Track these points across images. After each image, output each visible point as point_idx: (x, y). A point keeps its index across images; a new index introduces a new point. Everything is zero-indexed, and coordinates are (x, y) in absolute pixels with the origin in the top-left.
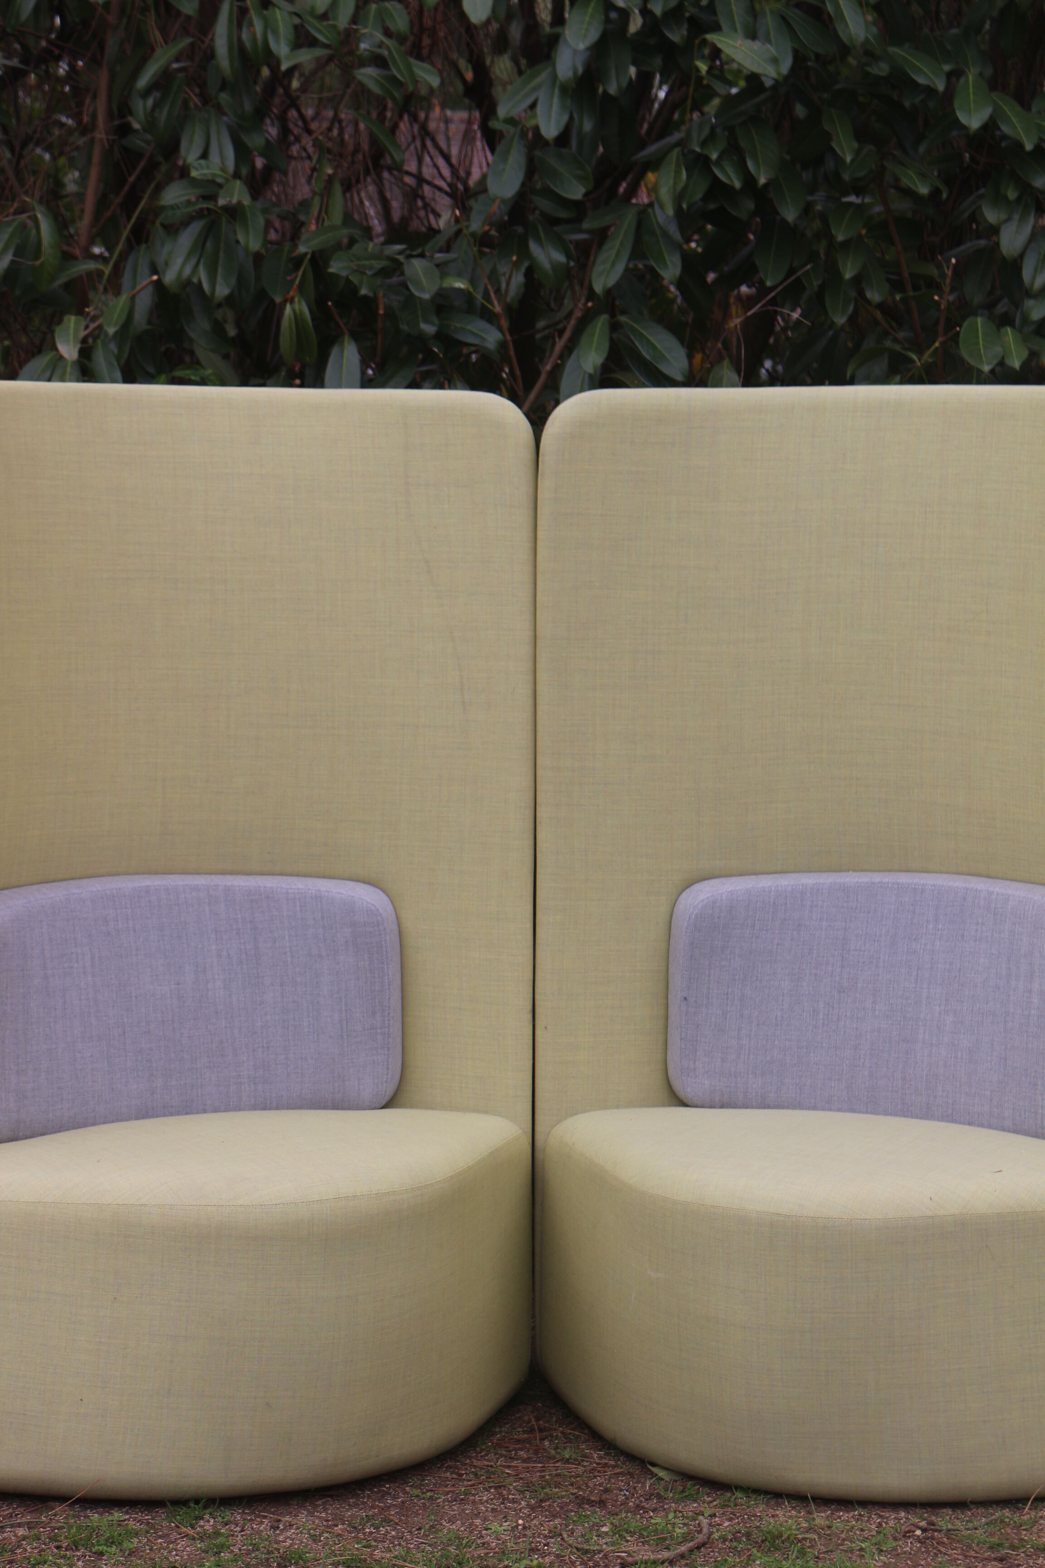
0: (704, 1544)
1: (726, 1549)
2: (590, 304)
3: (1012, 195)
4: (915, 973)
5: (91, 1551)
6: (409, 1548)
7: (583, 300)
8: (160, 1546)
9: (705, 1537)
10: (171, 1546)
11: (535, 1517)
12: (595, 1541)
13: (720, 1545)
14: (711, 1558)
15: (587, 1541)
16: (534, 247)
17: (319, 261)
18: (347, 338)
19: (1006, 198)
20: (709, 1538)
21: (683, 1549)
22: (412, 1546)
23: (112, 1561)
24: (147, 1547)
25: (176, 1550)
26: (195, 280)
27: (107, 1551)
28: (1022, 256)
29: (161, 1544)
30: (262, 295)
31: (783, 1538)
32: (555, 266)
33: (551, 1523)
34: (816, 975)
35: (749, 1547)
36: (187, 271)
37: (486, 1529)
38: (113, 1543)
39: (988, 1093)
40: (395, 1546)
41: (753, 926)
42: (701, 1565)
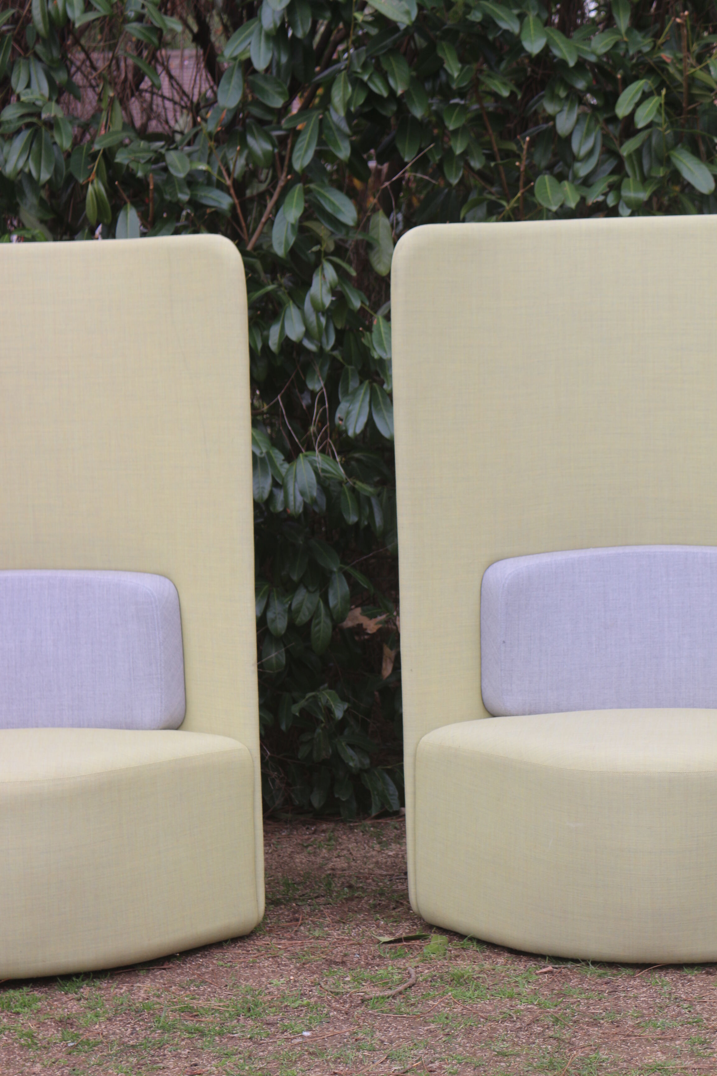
0: (413, 985)
1: (428, 986)
2: (289, 177)
3: (563, 94)
5: (11, 1012)
6: (221, 998)
7: (284, 174)
8: (56, 1006)
9: (414, 980)
10: (64, 1006)
11: (301, 975)
12: (342, 987)
13: (424, 985)
14: (419, 993)
15: (337, 987)
16: (250, 140)
17: (108, 155)
18: (129, 205)
19: (558, 96)
20: (416, 981)
21: (401, 988)
22: (222, 997)
23: (26, 1018)
24: (48, 1007)
25: (67, 1008)
26: (26, 170)
27: (22, 1012)
28: (571, 134)
29: (57, 1005)
30: (70, 178)
31: (465, 978)
32: (265, 153)
33: (312, 977)
35: (443, 985)
36: (21, 165)
37: (271, 983)
38: (25, 1006)
40: (211, 997)
42: (413, 998)
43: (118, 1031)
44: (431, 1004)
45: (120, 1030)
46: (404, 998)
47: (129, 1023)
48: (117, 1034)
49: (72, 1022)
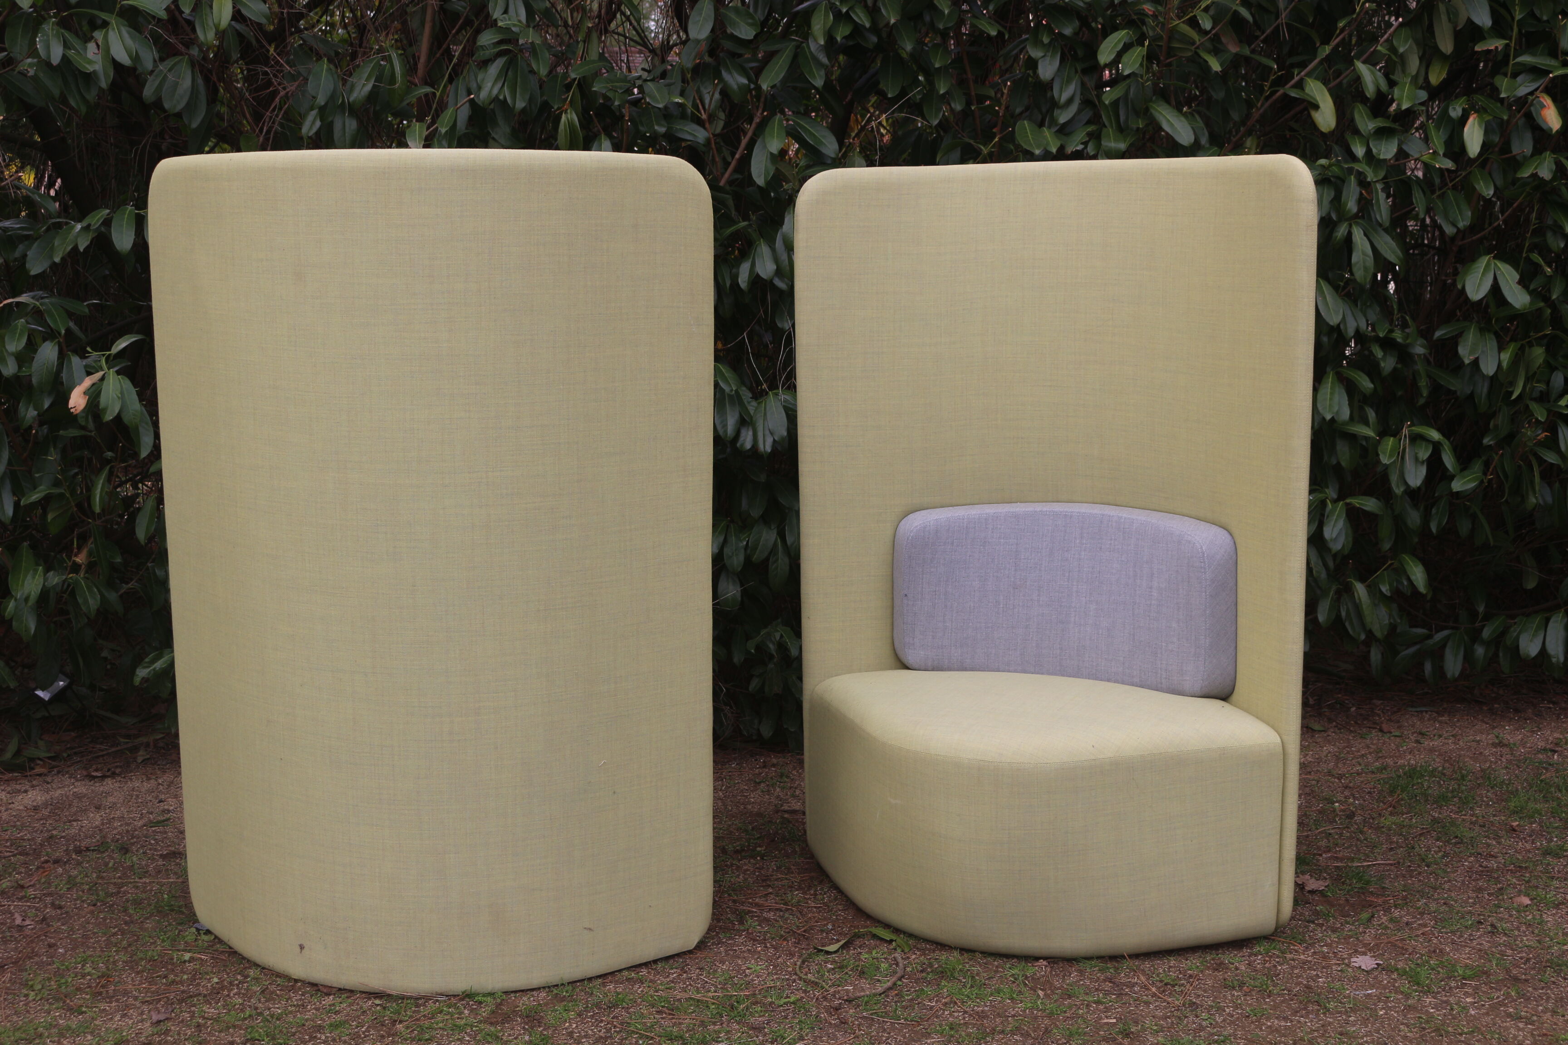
2: (765, 114)
7: (760, 111)
16: (725, 74)
17: (583, 85)
18: (603, 136)
20: (904, 972)
26: (501, 97)
28: (1052, 80)
30: (546, 107)
32: (741, 87)
34: (997, 577)
36: (495, 91)
39: (1122, 659)
41: (952, 544)
44: (928, 1005)
46: (897, 995)
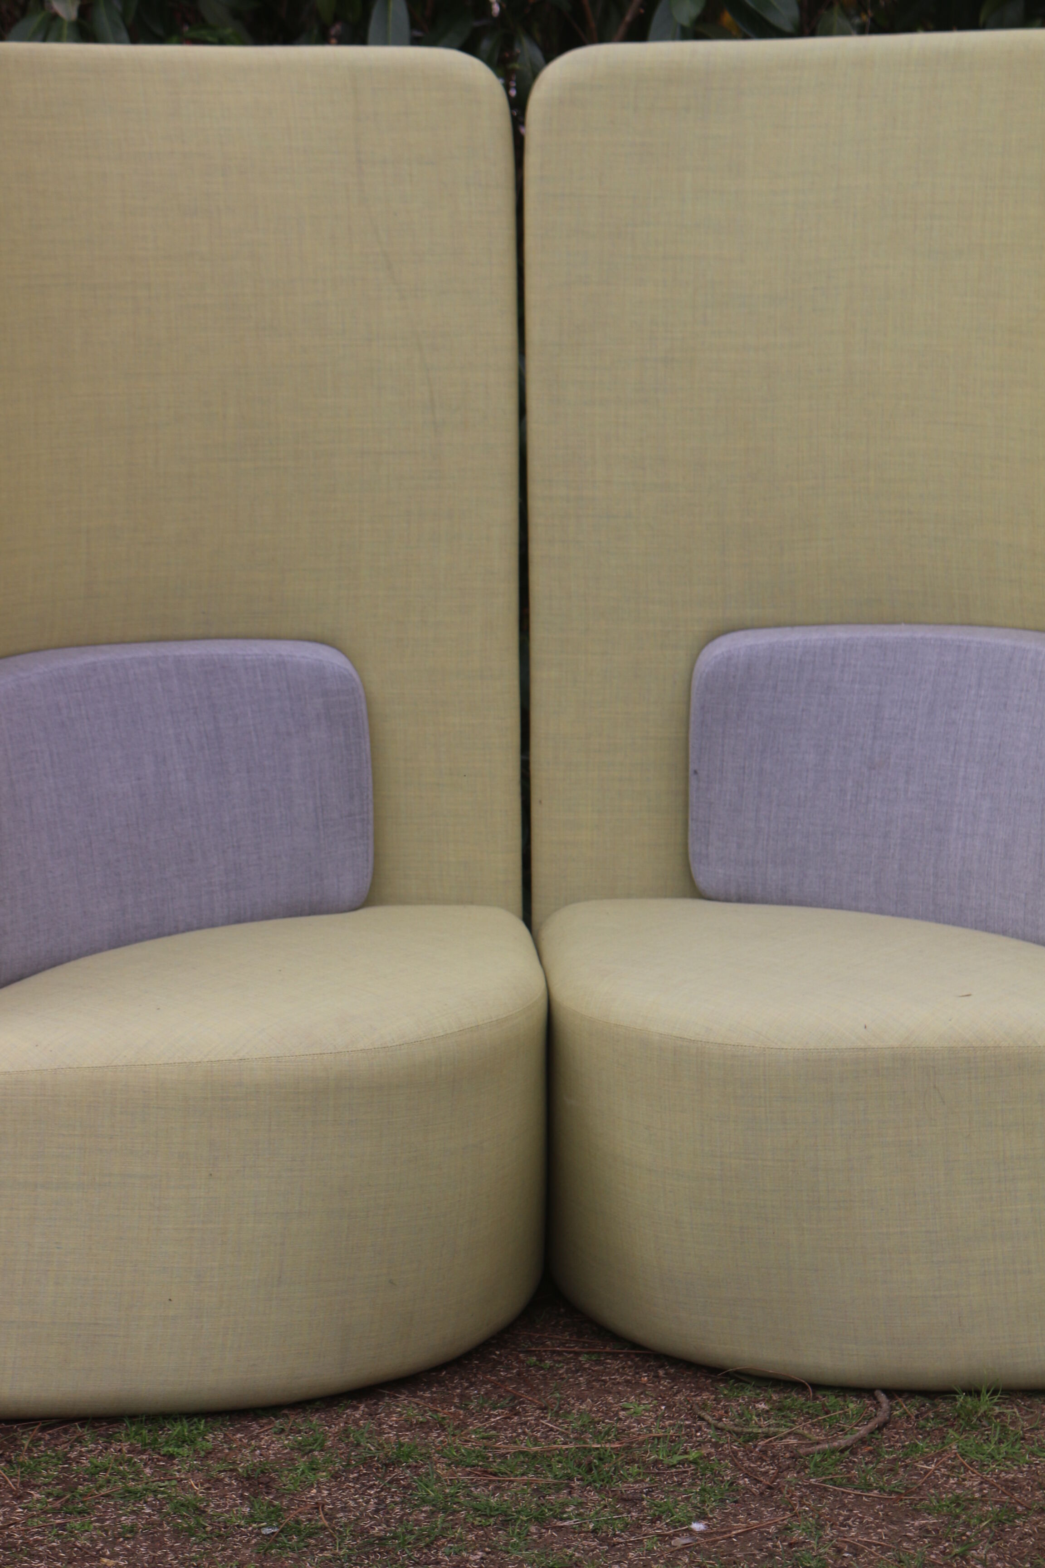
0: (885, 1424)
1: (912, 1429)
4: (952, 748)
5: (159, 1454)
6: (536, 1437)
8: (240, 1443)
9: (886, 1415)
10: (253, 1442)
11: (678, 1392)
12: (756, 1423)
13: (905, 1425)
14: (897, 1442)
15: (748, 1422)
21: (862, 1431)
22: (539, 1434)
23: (186, 1467)
24: (225, 1446)
25: (259, 1448)
27: (178, 1453)
29: (240, 1440)
31: (979, 1415)
33: (699, 1398)
35: (941, 1426)
37: (624, 1409)
38: (183, 1442)
40: (519, 1435)
42: (888, 1453)
43: (352, 1503)
45: (354, 1500)
46: (871, 1452)
47: (371, 1487)
48: (350, 1511)
49: (268, 1480)
